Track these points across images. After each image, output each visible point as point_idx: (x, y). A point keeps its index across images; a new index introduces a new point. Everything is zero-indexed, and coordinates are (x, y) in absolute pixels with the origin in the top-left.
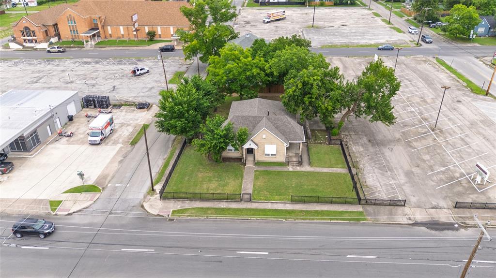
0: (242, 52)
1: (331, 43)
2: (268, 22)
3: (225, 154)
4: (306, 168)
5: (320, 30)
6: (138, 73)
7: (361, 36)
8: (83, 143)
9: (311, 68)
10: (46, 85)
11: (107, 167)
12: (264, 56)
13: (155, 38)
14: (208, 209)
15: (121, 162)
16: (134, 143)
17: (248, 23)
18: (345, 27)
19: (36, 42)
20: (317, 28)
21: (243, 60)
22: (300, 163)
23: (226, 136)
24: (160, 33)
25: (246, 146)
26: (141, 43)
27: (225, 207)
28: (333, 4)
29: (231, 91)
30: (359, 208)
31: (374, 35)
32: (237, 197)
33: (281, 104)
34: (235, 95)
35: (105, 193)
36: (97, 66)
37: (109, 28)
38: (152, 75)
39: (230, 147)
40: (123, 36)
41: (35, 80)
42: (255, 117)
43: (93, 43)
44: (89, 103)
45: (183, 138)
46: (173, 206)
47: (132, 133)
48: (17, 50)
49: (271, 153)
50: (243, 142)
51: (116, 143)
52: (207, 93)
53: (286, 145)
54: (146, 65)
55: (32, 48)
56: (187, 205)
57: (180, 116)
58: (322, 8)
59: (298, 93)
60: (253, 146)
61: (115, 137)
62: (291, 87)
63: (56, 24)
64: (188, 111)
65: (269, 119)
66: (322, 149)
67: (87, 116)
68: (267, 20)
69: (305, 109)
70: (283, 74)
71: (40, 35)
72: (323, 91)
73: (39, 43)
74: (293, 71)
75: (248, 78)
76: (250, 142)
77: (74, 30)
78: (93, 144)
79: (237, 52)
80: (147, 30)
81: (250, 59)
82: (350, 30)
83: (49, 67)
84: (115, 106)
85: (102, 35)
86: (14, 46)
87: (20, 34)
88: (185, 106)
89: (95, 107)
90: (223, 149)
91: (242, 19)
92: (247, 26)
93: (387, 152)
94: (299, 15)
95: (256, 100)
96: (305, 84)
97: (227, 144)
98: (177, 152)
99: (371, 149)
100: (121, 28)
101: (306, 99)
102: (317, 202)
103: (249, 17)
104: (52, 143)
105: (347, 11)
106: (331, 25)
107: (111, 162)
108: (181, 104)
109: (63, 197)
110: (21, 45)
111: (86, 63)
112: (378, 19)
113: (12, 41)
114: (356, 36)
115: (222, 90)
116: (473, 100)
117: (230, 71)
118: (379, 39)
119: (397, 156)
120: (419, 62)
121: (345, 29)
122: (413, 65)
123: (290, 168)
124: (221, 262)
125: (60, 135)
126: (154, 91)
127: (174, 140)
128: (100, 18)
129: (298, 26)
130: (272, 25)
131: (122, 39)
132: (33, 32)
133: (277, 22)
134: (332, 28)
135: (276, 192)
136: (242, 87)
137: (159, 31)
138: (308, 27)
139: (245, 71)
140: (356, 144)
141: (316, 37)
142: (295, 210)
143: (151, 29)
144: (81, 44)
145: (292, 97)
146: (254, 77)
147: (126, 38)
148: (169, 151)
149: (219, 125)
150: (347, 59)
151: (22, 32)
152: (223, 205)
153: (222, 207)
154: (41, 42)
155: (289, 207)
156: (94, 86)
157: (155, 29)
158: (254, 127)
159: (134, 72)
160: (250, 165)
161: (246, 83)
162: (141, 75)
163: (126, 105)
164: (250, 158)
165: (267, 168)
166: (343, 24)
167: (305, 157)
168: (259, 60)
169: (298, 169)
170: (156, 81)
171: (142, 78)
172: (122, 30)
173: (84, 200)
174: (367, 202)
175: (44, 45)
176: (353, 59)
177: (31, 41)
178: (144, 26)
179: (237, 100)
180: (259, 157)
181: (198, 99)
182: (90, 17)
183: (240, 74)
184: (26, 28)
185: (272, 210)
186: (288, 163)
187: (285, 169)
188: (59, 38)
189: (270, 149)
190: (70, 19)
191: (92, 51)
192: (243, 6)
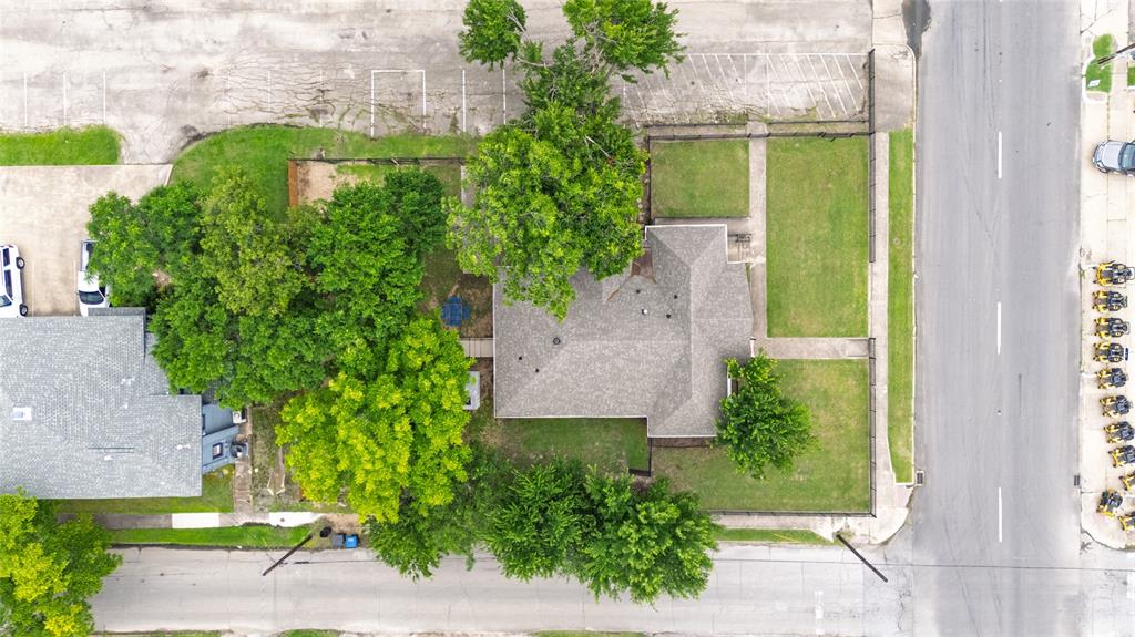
14: (891, 417)
27: (886, 387)
124: (1020, 376)
135: (843, 290)
142: (890, 255)
153: (886, 391)
185: (889, 298)
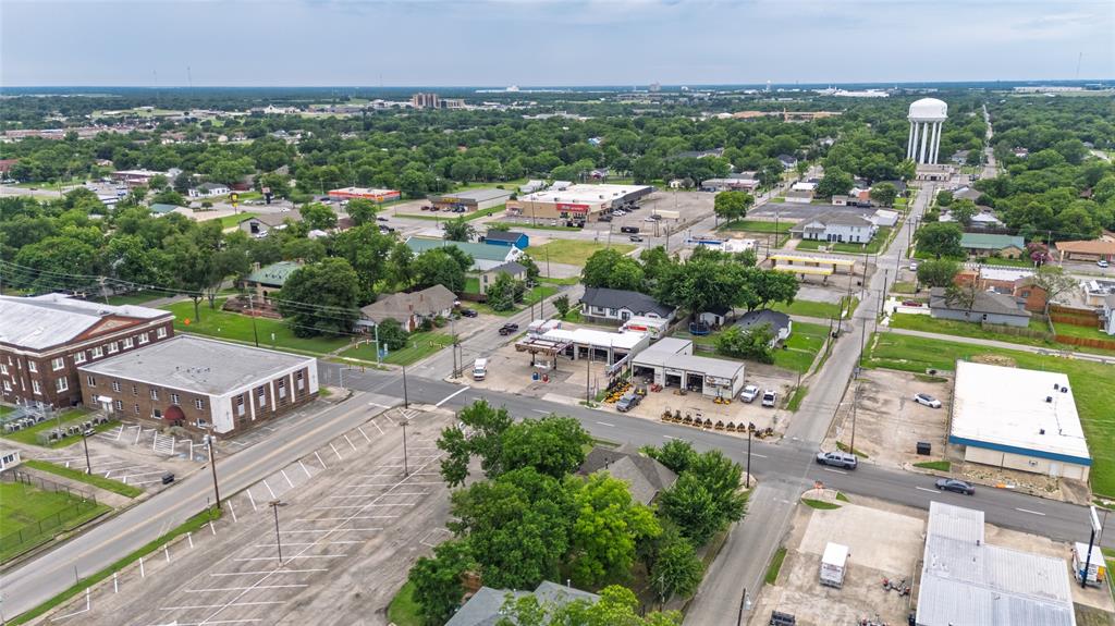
11: (806, 524)
15: (792, 528)
16: (782, 552)
35: (797, 497)
47: (789, 570)
107: (803, 530)
109: (838, 502)
173: (816, 493)
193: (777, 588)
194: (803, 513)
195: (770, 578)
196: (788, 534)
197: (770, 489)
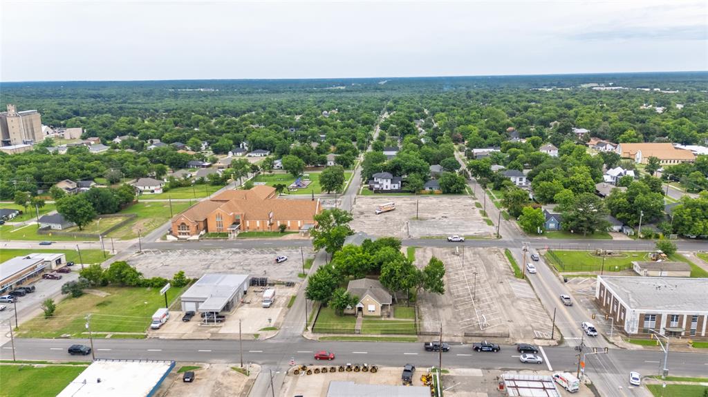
0: (356, 249)
1: (429, 234)
2: (379, 213)
3: (346, 311)
4: (392, 319)
5: (423, 221)
6: (280, 261)
7: (455, 228)
8: (257, 306)
9: (395, 261)
10: (216, 271)
11: (278, 319)
12: (370, 251)
13: (286, 230)
15: (284, 317)
16: (289, 306)
17: (362, 213)
18: (445, 219)
19: (189, 234)
20: (421, 220)
21: (357, 255)
22: (389, 316)
23: (346, 299)
24: (289, 225)
25: (358, 306)
26: (275, 234)
28: (441, 192)
29: (348, 274)
30: (416, 336)
31: (467, 227)
32: (353, 332)
33: (379, 282)
34: (351, 276)
35: (281, 331)
36: (246, 255)
37: (248, 222)
38: (290, 263)
39: (349, 307)
40: (258, 228)
41: (206, 266)
42: (363, 289)
43: (236, 235)
44: (254, 282)
45: (320, 302)
46: (318, 336)
47: (286, 301)
48: (174, 242)
49: (372, 310)
50: (356, 303)
51: (278, 306)
52: (335, 276)
53: (380, 305)
54: (283, 253)
55: (186, 239)
56: (326, 335)
57: (320, 288)
58: (431, 196)
59: (388, 275)
60: (362, 306)
61: (277, 303)
62: (385, 271)
63: (206, 220)
64: (324, 286)
65: (371, 291)
66: (403, 309)
67: (255, 291)
68: (378, 212)
69: (394, 286)
70: (380, 264)
71: (193, 229)
72: (403, 274)
73: (192, 236)
74: (385, 263)
75: (359, 266)
76: (360, 303)
77: (220, 224)
78: (265, 307)
79: (353, 250)
80: (279, 224)
81: (361, 254)
82: (448, 222)
83: (209, 257)
84: (270, 285)
85: (242, 228)
86: (170, 238)
87: (177, 228)
88: (323, 283)
89: (258, 285)
90: (345, 307)
91: (357, 209)
92: (362, 216)
93: (441, 311)
94: (408, 205)
95: (364, 279)
96: (392, 270)
97: (347, 304)
98: (317, 312)
99: (432, 310)
100: (258, 222)
101: (393, 279)
102: (395, 334)
103: (363, 206)
104: (239, 307)
105: (453, 200)
106: (434, 216)
107: (279, 317)
108: (321, 282)
109: (259, 332)
110: (177, 237)
111: (236, 252)
112: (477, 210)
113: (169, 234)
114: (451, 228)
115: (343, 273)
116: (511, 282)
117: (348, 261)
118: (469, 231)
119: (446, 314)
120: (490, 253)
121: (445, 221)
122: (485, 255)
123: (383, 319)
125: (243, 302)
126: (294, 274)
127: (314, 305)
128: (242, 215)
129: (405, 217)
130: (383, 216)
131: (258, 231)
132: (188, 227)
133: (388, 213)
134: (433, 220)
135: (374, 329)
136: (356, 271)
137: (289, 224)
138: (413, 219)
139: (358, 261)
140: (424, 307)
141: (417, 229)
142: (383, 337)
143: (282, 223)
144: (226, 235)
145: (385, 278)
146: (363, 265)
147: (261, 230)
148: (311, 311)
149: (342, 293)
150: (438, 249)
151: (179, 227)
152: (345, 335)
154: (193, 234)
155: (380, 336)
156: (250, 271)
157: (285, 223)
158: (362, 295)
159: (277, 260)
160: (360, 317)
161: (358, 269)
162: (282, 262)
163: (278, 284)
164: (360, 313)
165: (369, 318)
166: (445, 215)
167: (392, 314)
168: (367, 254)
169: (388, 319)
170: (294, 267)
171: (283, 264)
172: (258, 223)
173: (271, 334)
174: (420, 334)
175: (196, 237)
176: (441, 249)
177: (184, 234)
178: (276, 220)
179: (352, 279)
180: (365, 313)
181: (330, 279)
182: (234, 215)
183: (354, 263)
184: (183, 224)
186: (382, 316)
187: (380, 319)
188: (207, 231)
189: (372, 308)
190: (219, 216)
191: (237, 242)
192: (358, 194)
193: (292, 295)
194: (279, 324)
195: (294, 298)
196: (286, 314)
197: (296, 332)
